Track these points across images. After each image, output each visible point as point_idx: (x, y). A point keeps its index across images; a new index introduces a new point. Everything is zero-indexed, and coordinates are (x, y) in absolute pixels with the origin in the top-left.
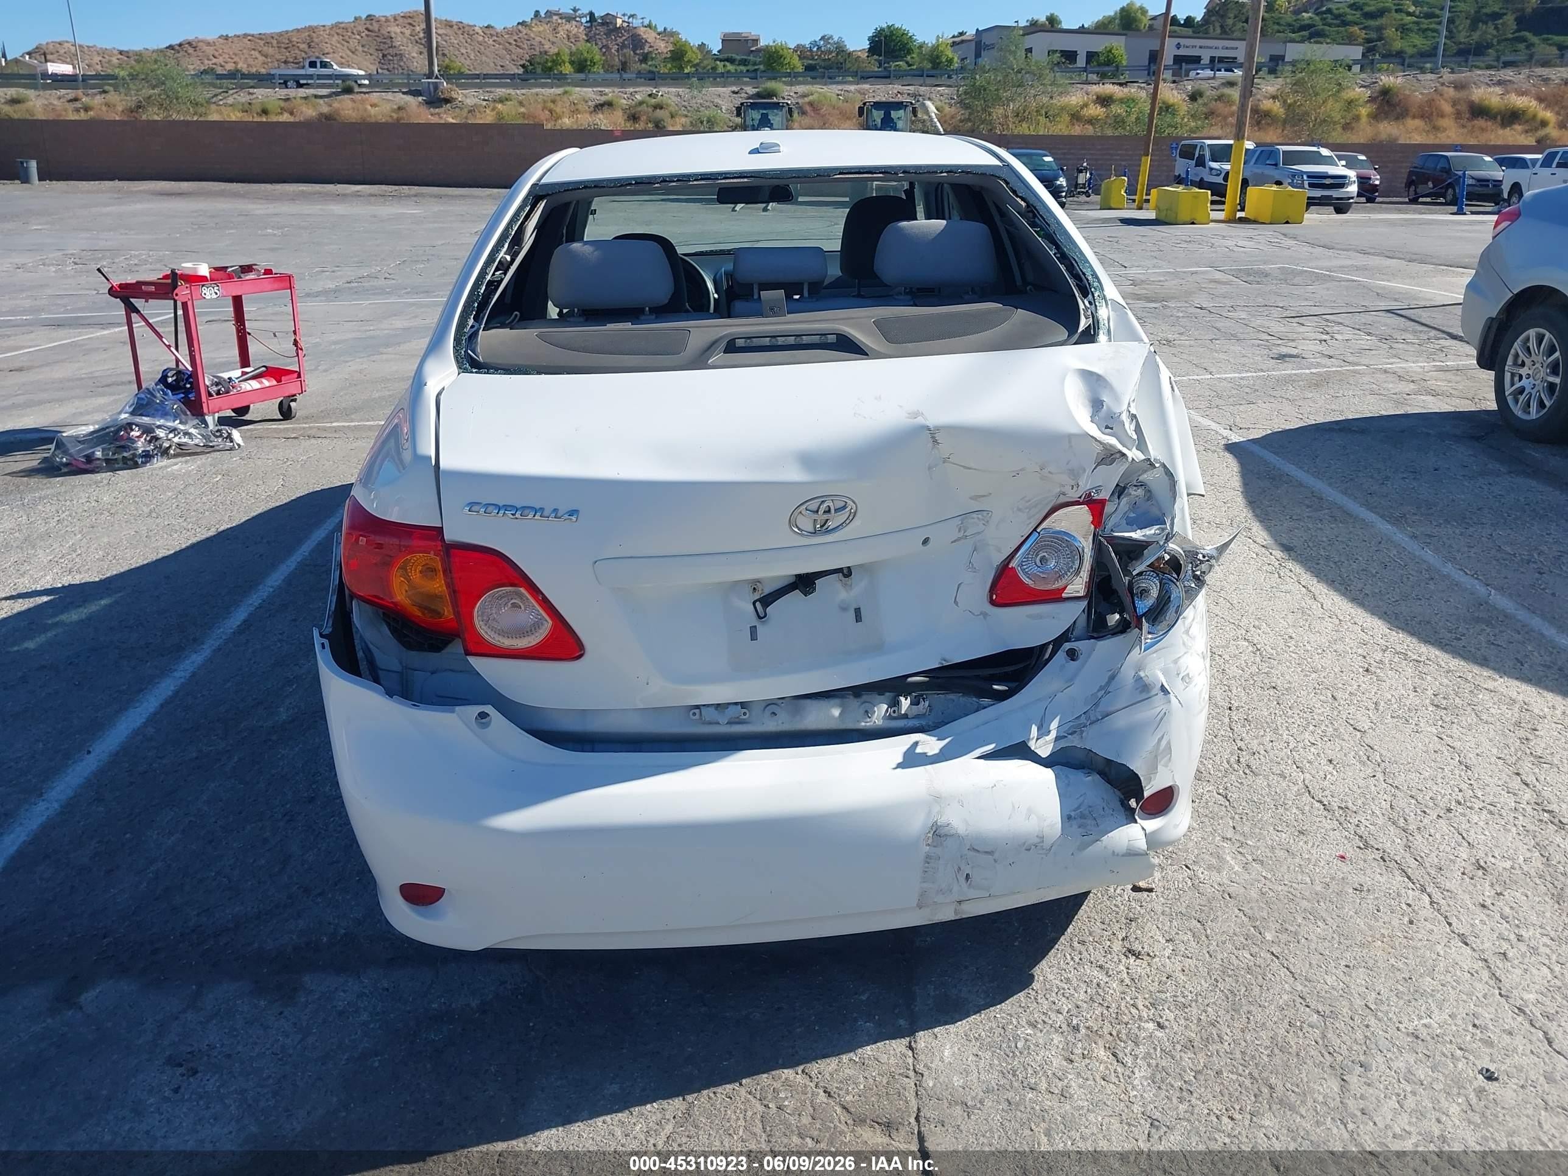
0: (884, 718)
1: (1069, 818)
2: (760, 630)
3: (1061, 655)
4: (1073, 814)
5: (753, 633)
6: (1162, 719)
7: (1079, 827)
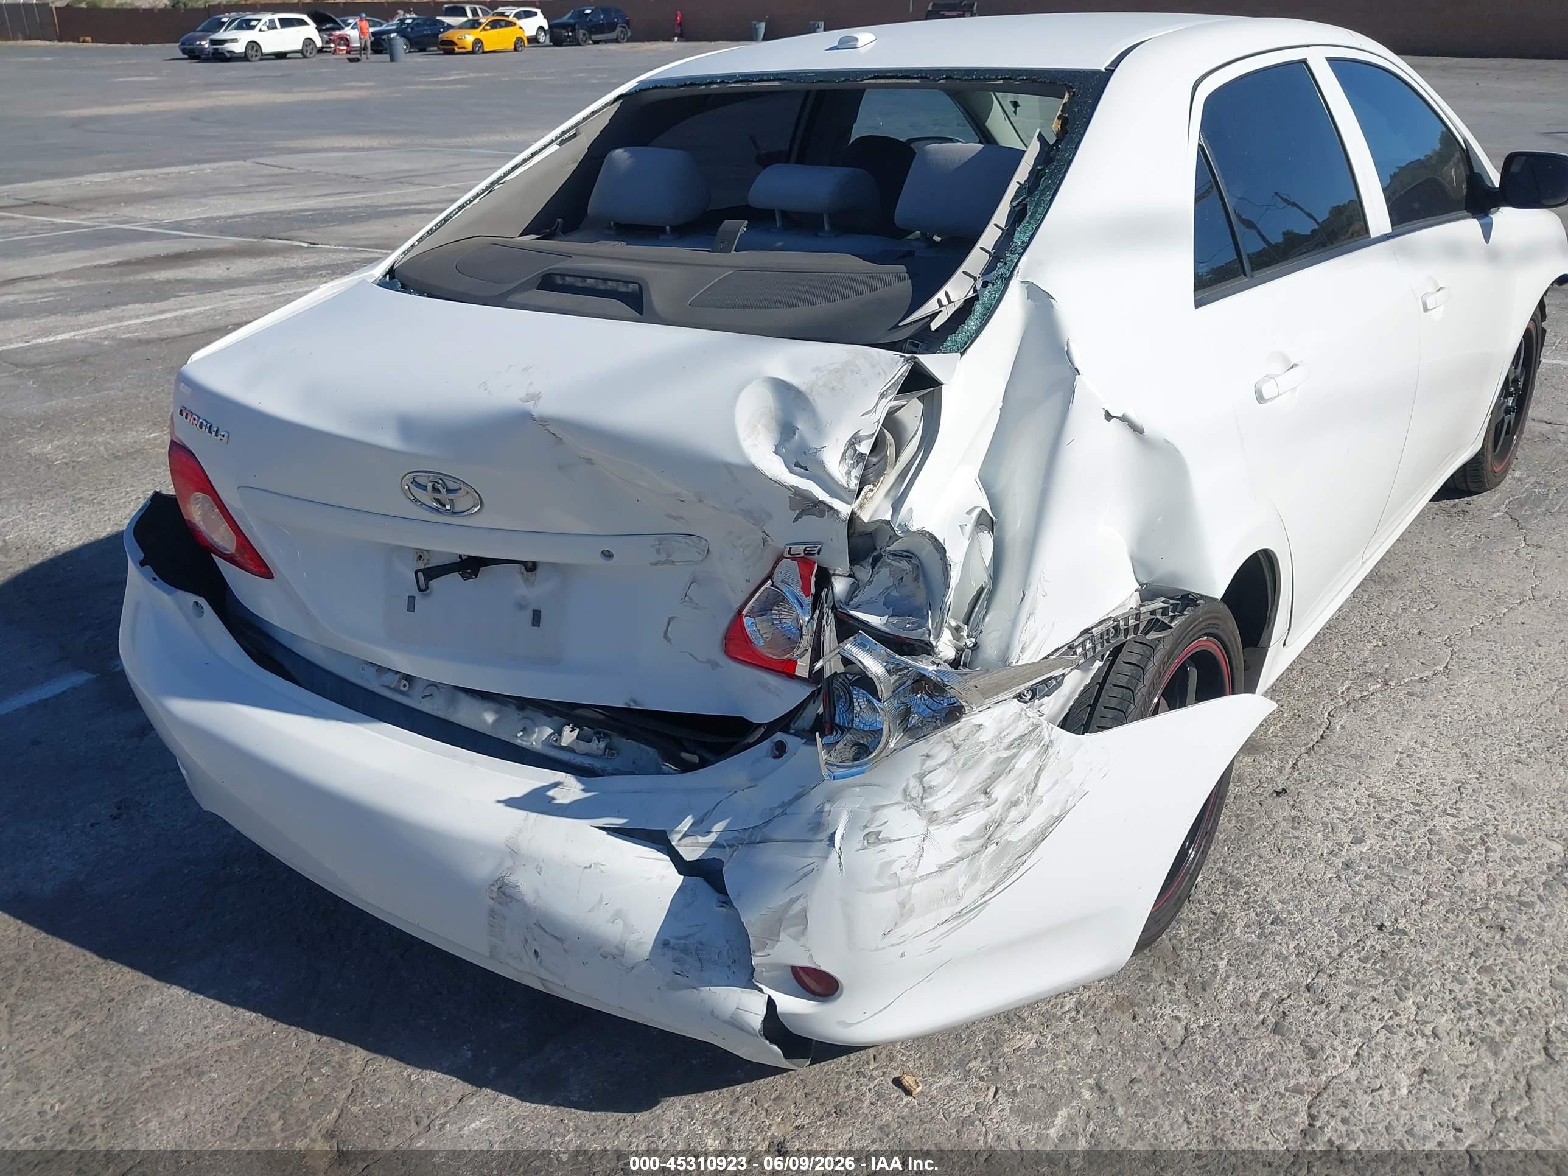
0: (545, 742)
1: (666, 944)
2: (419, 601)
3: (767, 744)
4: (673, 941)
5: (411, 606)
6: (808, 874)
7: (674, 961)
